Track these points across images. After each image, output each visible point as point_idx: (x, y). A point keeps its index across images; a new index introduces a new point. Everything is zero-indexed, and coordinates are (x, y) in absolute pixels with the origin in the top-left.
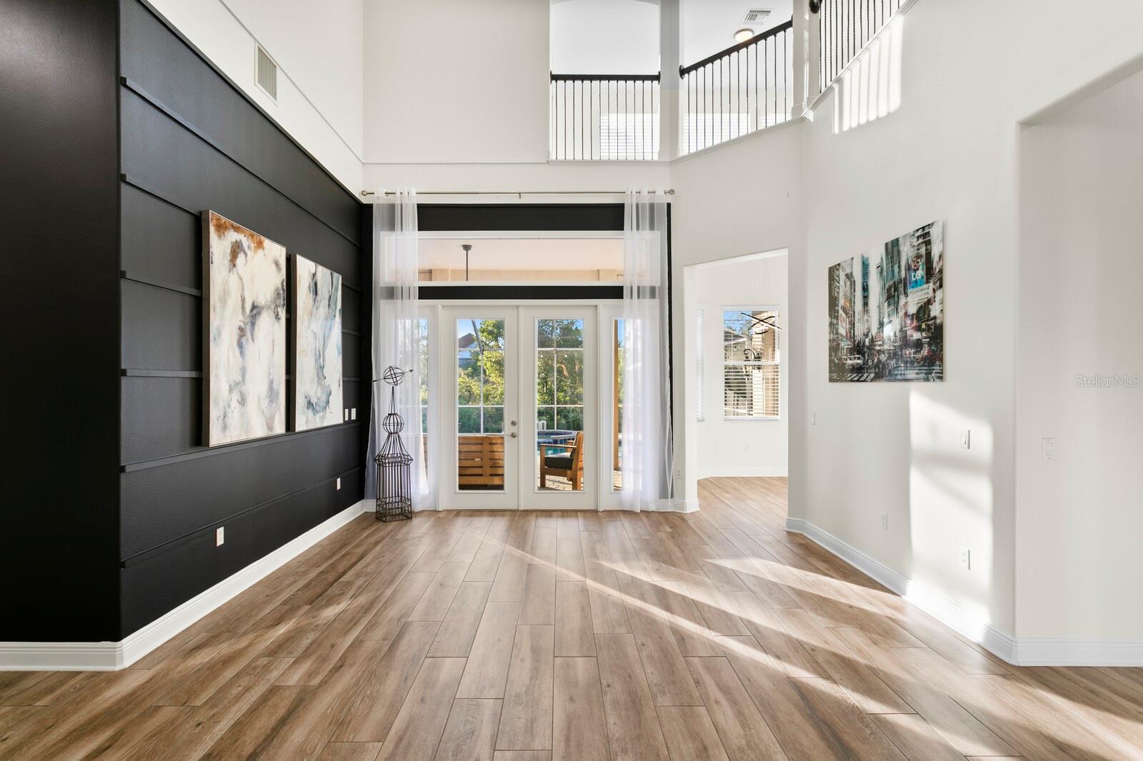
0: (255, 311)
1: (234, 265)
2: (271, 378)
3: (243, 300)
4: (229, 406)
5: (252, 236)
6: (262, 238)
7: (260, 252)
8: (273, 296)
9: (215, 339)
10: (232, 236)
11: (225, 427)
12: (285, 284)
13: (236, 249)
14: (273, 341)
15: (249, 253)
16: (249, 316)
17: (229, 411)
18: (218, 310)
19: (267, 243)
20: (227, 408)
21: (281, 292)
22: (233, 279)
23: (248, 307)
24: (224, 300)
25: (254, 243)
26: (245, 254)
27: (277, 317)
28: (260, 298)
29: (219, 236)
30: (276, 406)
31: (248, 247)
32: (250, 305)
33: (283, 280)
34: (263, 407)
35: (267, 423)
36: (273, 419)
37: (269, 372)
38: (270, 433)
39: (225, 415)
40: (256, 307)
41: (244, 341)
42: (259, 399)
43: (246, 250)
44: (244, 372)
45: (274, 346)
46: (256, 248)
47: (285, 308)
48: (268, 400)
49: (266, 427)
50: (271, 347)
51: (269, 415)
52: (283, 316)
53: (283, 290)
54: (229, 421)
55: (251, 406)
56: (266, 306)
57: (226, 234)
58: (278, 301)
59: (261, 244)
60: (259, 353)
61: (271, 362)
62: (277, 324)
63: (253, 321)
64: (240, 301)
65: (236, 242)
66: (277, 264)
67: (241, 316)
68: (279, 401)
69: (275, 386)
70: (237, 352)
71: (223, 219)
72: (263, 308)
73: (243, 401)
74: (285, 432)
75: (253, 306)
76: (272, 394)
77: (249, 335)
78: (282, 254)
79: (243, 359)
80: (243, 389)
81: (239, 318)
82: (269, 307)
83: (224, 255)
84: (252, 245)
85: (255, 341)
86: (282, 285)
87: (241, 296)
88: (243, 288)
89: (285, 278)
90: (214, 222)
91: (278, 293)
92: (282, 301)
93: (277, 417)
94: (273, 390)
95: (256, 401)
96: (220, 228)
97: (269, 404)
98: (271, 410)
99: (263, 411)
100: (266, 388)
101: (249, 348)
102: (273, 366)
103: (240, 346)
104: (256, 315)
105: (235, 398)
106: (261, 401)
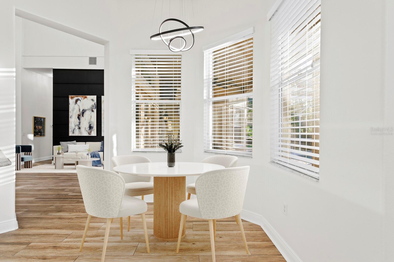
0: (84, 111)
1: (77, 103)
2: (90, 124)
3: (79, 110)
4: (75, 129)
5: (83, 97)
6: (86, 96)
7: (86, 99)
8: (91, 107)
9: (71, 117)
10: (76, 98)
11: (73, 133)
12: (96, 104)
13: (77, 101)
14: (91, 116)
17: (75, 130)
18: (71, 112)
19: (88, 96)
21: (94, 106)
22: (76, 106)
23: (81, 111)
24: (73, 110)
26: (80, 100)
27: (93, 111)
28: (86, 108)
29: (72, 99)
30: (92, 130)
31: (81, 99)
32: (82, 110)
33: (95, 103)
34: (87, 130)
35: (88, 133)
36: (91, 132)
37: (89, 123)
38: (90, 135)
39: (73, 131)
40: (84, 110)
41: (80, 117)
42: (85, 128)
43: (81, 100)
44: (80, 123)
45: (91, 117)
46: (84, 99)
47: (96, 109)
48: (89, 128)
49: (88, 134)
50: (90, 118)
51: (89, 132)
52: (95, 110)
53: (95, 105)
54: (75, 132)
55: (82, 129)
56: (88, 110)
57: (74, 98)
58: (93, 108)
59: (86, 97)
60: (85, 119)
61: (90, 121)
62: (92, 112)
63: (83, 113)
64: (78, 110)
65: (77, 99)
66: (93, 100)
67: (79, 113)
68: (94, 129)
69: (92, 125)
70: (78, 119)
71: (73, 96)
72: (87, 110)
73: (79, 128)
74: (96, 136)
75: (83, 110)
76: (91, 127)
77: (82, 116)
78: (95, 97)
79: (80, 120)
80: (79, 126)
81: (78, 113)
82: (89, 109)
83: (73, 102)
84: (83, 98)
85: (84, 117)
86: (95, 104)
87: (79, 109)
88: (79, 107)
89: (96, 102)
90: (70, 97)
91: (93, 106)
92: (95, 108)
93: (92, 132)
94: (91, 126)
95: (84, 128)
96: (72, 98)
97: (89, 129)
98: (90, 130)
99: (87, 131)
100: (88, 126)
101: (82, 118)
102: (91, 122)
103: (79, 118)
104: (84, 112)
105: (77, 128)
106: (86, 129)
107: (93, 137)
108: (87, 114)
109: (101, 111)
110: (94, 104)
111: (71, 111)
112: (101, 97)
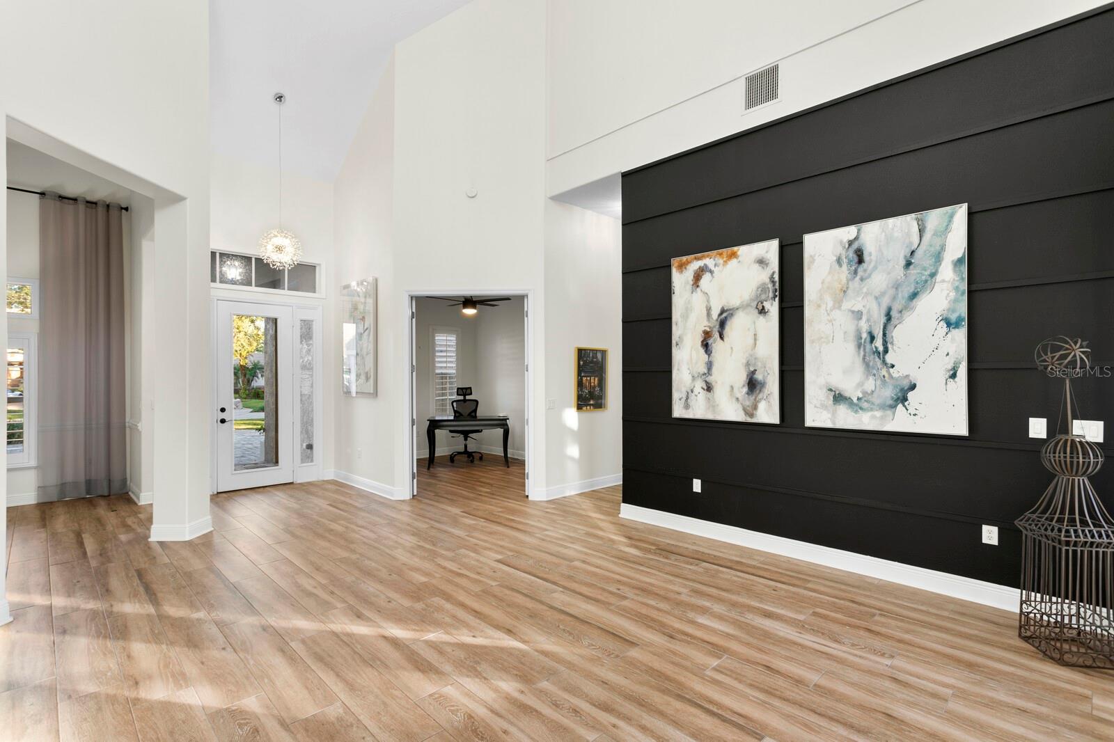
0: (724, 315)
1: (698, 286)
2: (752, 369)
3: (709, 310)
4: (692, 391)
5: (721, 254)
6: (735, 249)
7: (734, 261)
8: (754, 294)
9: (677, 344)
10: (696, 265)
11: (687, 406)
12: (776, 279)
13: (697, 277)
14: (755, 335)
15: (716, 270)
16: (717, 320)
17: (692, 396)
18: (679, 323)
19: (743, 250)
20: (690, 392)
21: (770, 286)
22: (698, 298)
23: (715, 314)
24: (685, 317)
25: (723, 258)
26: (711, 272)
27: (762, 311)
28: (734, 302)
29: (681, 272)
30: (760, 396)
31: (715, 265)
32: (718, 312)
33: (774, 273)
34: (739, 395)
35: (745, 410)
36: (755, 407)
37: (748, 364)
38: (749, 420)
39: (687, 398)
40: (727, 311)
41: (710, 342)
42: (732, 387)
43: (713, 268)
44: (710, 366)
45: (755, 340)
46: (725, 262)
47: (777, 299)
48: (745, 389)
49: (742, 413)
50: (751, 341)
51: (747, 403)
52: (773, 308)
53: (773, 282)
54: (692, 402)
55: (721, 393)
56: (744, 307)
57: (688, 267)
58: (763, 297)
59: (734, 255)
60: (732, 348)
61: (751, 356)
62: (761, 318)
63: (722, 324)
64: (705, 312)
65: (700, 268)
66: (762, 262)
67: (706, 323)
68: (766, 391)
69: (759, 376)
70: (702, 351)
71: (684, 258)
72: (737, 309)
73: (709, 388)
74: (778, 423)
75: (723, 311)
76: (753, 385)
77: (717, 335)
78: (771, 249)
79: (709, 355)
80: (709, 379)
81: (704, 325)
82: (748, 305)
83: (687, 283)
84: (721, 261)
85: (725, 339)
86: (772, 278)
87: (707, 307)
88: (708, 301)
89: (777, 269)
90: (676, 264)
91: (763, 288)
92: (771, 295)
93: (762, 406)
94: (756, 380)
95: (728, 389)
96: (682, 267)
97: (748, 394)
98: (752, 398)
99: (737, 399)
100: (742, 378)
101: (717, 345)
102: (756, 359)
103: (706, 346)
104: (726, 318)
105: (699, 385)
106: (736, 390)
107: (767, 429)
108: (736, 327)
109: (802, 307)
110: (767, 280)
111: (680, 320)
112: (801, 243)
